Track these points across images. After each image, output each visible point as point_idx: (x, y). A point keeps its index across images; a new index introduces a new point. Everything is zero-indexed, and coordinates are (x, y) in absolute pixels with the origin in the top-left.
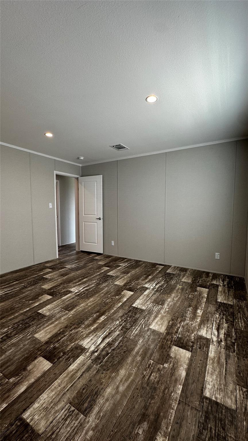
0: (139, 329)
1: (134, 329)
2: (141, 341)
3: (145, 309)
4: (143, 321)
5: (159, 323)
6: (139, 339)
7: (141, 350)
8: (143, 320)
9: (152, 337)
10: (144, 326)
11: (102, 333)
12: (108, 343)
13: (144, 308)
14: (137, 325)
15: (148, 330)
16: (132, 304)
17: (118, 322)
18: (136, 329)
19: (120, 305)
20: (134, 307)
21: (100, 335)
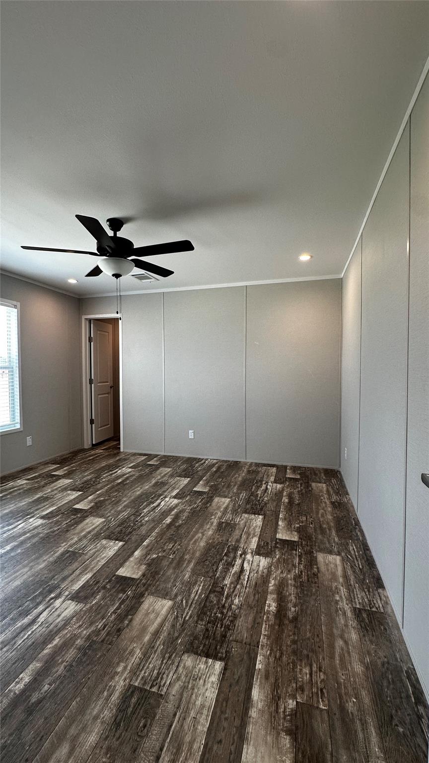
0: (193, 595)
1: (201, 595)
2: (187, 576)
3: (185, 657)
4: (187, 613)
5: (152, 616)
6: (189, 578)
7: (185, 565)
8: (187, 618)
9: (169, 585)
10: (184, 602)
11: (250, 577)
12: (233, 566)
13: (188, 660)
14: (198, 603)
15: (176, 596)
16: (225, 669)
17: (236, 601)
18: (198, 593)
19: (259, 658)
20: (216, 658)
21: (252, 574)
